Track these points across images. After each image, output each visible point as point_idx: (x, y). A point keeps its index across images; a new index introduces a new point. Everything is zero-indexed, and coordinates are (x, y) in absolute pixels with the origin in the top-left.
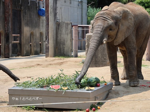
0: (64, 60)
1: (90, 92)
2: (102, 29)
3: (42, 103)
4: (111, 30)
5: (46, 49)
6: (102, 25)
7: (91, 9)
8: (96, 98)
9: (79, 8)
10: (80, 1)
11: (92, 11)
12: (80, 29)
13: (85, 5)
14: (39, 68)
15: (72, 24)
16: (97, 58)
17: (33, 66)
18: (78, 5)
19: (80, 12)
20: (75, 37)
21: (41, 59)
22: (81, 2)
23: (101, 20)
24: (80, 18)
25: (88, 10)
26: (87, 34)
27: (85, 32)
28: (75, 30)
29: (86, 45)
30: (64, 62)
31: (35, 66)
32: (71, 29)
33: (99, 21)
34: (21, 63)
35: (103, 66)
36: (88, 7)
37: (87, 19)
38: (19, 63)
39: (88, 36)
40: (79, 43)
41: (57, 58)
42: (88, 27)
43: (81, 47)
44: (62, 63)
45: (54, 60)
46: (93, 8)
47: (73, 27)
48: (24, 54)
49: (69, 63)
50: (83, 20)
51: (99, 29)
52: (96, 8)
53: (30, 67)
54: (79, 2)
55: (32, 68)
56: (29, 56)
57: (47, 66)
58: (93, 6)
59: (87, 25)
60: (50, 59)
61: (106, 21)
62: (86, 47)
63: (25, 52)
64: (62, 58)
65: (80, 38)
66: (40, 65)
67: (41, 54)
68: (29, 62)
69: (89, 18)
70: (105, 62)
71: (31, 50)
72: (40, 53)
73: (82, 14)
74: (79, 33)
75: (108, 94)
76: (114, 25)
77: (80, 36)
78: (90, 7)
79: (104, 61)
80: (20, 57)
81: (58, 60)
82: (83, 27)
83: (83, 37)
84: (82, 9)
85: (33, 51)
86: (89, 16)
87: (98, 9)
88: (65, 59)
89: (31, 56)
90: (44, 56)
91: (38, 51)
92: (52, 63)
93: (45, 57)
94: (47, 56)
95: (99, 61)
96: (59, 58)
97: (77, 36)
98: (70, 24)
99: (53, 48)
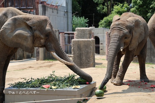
0: (53, 63)
1: (76, 90)
2: (119, 38)
3: (34, 101)
4: (126, 38)
5: (37, 53)
6: (119, 35)
7: (76, 18)
8: (81, 96)
9: (65, 17)
10: (65, 11)
11: (77, 19)
12: (66, 35)
13: (70, 14)
14: (31, 70)
15: (60, 31)
16: (81, 60)
17: (25, 69)
18: (64, 15)
19: (66, 21)
20: (62, 42)
21: (33, 62)
22: (66, 12)
23: (117, 31)
24: (66, 26)
25: (73, 19)
26: (73, 40)
27: (70, 38)
28: (62, 36)
29: (72, 49)
30: (53, 64)
31: (27, 69)
32: (59, 35)
33: (115, 31)
34: (15, 66)
35: (87, 68)
36: (73, 16)
37: (72, 27)
38: (13, 66)
39: (74, 41)
40: (65, 47)
41: (46, 61)
42: (74, 33)
43: (67, 51)
44: (51, 65)
45: (44, 63)
46: (77, 17)
47: (60, 33)
48: (17, 58)
49: (57, 65)
50: (69, 28)
51: (116, 39)
52: (80, 17)
53: (23, 69)
54: (65, 12)
55: (25, 70)
56: (22, 60)
57: (38, 68)
58: (77, 15)
59: (73, 31)
60: (40, 62)
61: (122, 31)
62: (72, 51)
63: (18, 57)
64: (51, 61)
65: (66, 43)
66: (32, 67)
67: (33, 58)
68: (22, 65)
69: (73, 25)
71: (23, 54)
72: (32, 57)
73: (68, 22)
74: (65, 38)
75: (92, 92)
76: (128, 34)
77: (66, 41)
78: (74, 16)
79: (88, 63)
80: (14, 61)
81: (48, 62)
82: (69, 34)
83: (69, 42)
84: (67, 18)
85: (25, 55)
86: (74, 23)
88: (54, 61)
89: (24, 60)
90: (35, 59)
91: (30, 56)
92: (43, 66)
93: (36, 60)
94: (38, 60)
95: (84, 63)
96: (49, 61)
97: (64, 41)
98: (58, 31)
99: (43, 52)
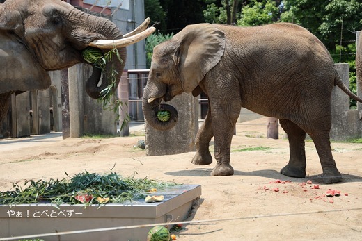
0: (102, 143)
1: (155, 205)
3: (57, 232)
5: (63, 120)
8: (166, 218)
10: (130, 20)
11: (156, 40)
12: (133, 78)
14: (49, 159)
16: (167, 135)
17: (37, 157)
20: (123, 94)
21: (54, 142)
22: (132, 22)
27: (142, 84)
28: (123, 80)
30: (101, 147)
31: (40, 157)
34: (12, 152)
35: (180, 152)
37: (147, 57)
38: (8, 152)
40: (131, 106)
41: (86, 139)
43: (136, 114)
44: (97, 148)
45: (81, 143)
48: (18, 133)
49: (111, 148)
50: (139, 60)
52: (163, 35)
53: (31, 159)
54: (128, 22)
55: (34, 161)
56: (29, 136)
57: (66, 156)
60: (71, 141)
63: (19, 129)
64: (97, 139)
65: (133, 96)
66: (52, 155)
67: (54, 132)
68: (27, 148)
70: (184, 143)
71: (32, 124)
72: (52, 129)
73: (135, 47)
74: (130, 85)
75: (192, 208)
77: (133, 91)
79: (182, 142)
80: (9, 139)
81: (89, 142)
82: (138, 74)
83: (140, 93)
85: (36, 126)
86: (151, 50)
87: (167, 37)
88: (103, 139)
89: (33, 137)
90: (60, 135)
91: (47, 127)
92: (77, 150)
93: (62, 137)
94: (65, 136)
95: (173, 142)
96: (91, 139)
97: (127, 91)
99: (78, 118)
